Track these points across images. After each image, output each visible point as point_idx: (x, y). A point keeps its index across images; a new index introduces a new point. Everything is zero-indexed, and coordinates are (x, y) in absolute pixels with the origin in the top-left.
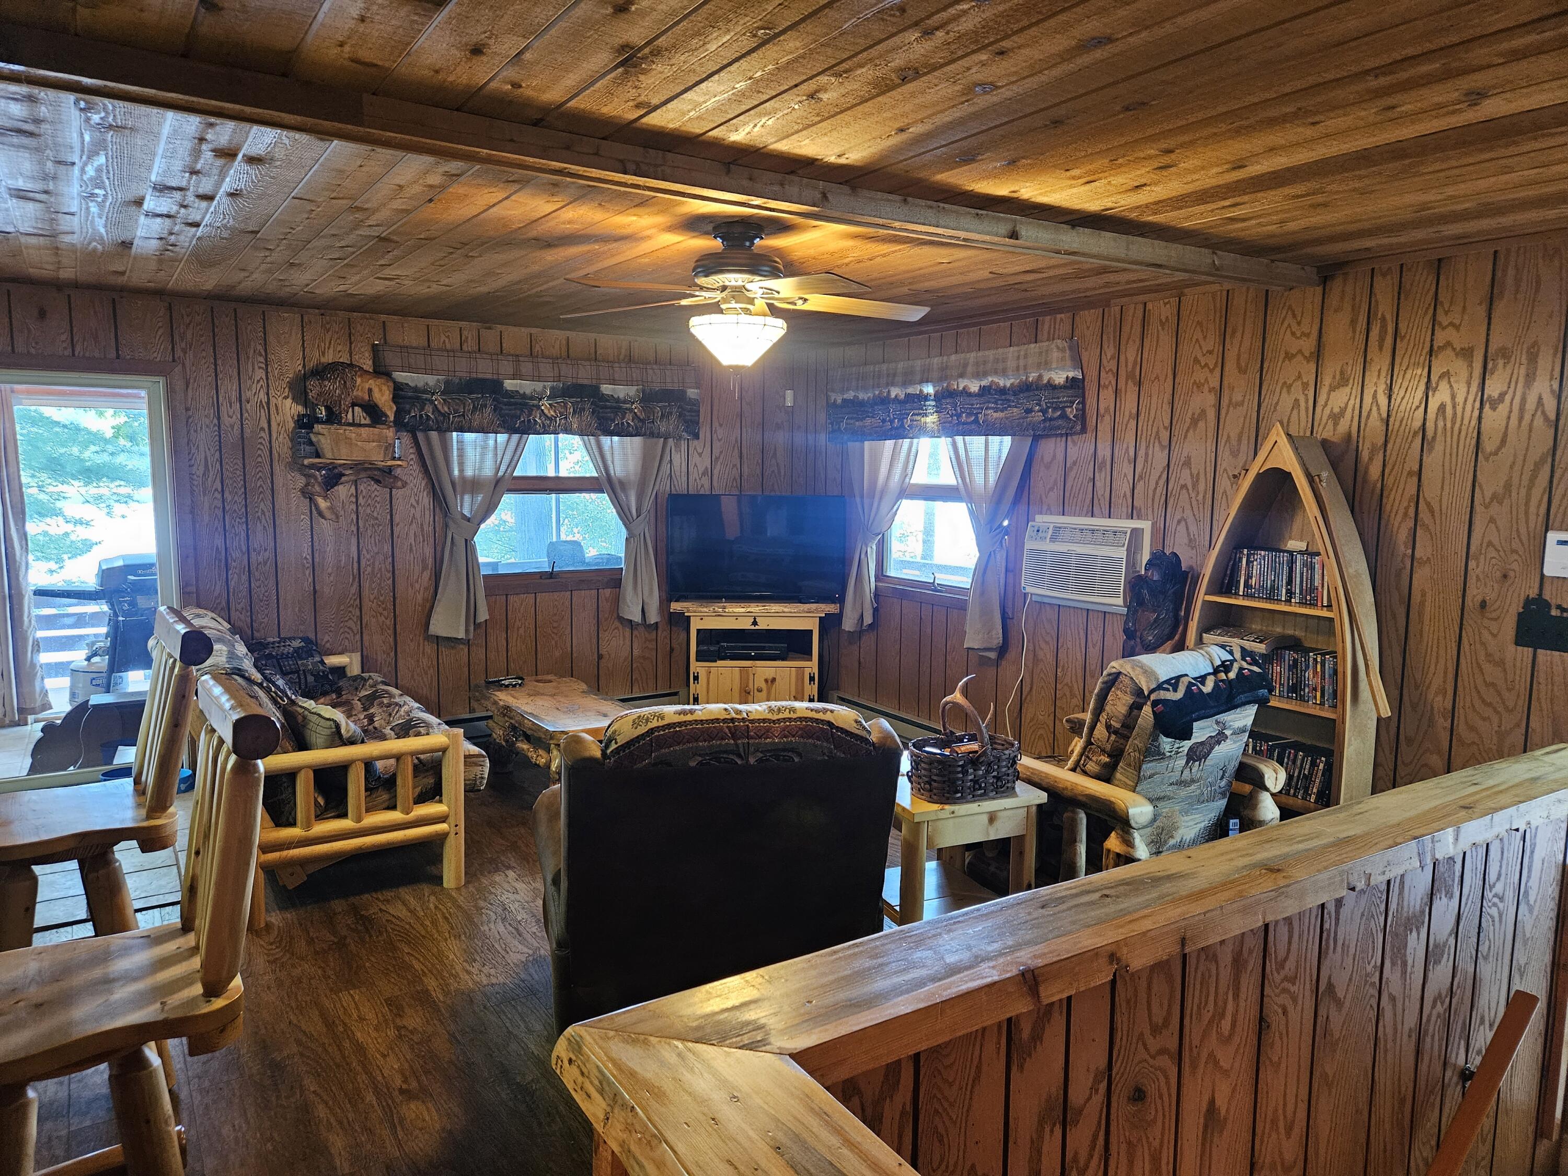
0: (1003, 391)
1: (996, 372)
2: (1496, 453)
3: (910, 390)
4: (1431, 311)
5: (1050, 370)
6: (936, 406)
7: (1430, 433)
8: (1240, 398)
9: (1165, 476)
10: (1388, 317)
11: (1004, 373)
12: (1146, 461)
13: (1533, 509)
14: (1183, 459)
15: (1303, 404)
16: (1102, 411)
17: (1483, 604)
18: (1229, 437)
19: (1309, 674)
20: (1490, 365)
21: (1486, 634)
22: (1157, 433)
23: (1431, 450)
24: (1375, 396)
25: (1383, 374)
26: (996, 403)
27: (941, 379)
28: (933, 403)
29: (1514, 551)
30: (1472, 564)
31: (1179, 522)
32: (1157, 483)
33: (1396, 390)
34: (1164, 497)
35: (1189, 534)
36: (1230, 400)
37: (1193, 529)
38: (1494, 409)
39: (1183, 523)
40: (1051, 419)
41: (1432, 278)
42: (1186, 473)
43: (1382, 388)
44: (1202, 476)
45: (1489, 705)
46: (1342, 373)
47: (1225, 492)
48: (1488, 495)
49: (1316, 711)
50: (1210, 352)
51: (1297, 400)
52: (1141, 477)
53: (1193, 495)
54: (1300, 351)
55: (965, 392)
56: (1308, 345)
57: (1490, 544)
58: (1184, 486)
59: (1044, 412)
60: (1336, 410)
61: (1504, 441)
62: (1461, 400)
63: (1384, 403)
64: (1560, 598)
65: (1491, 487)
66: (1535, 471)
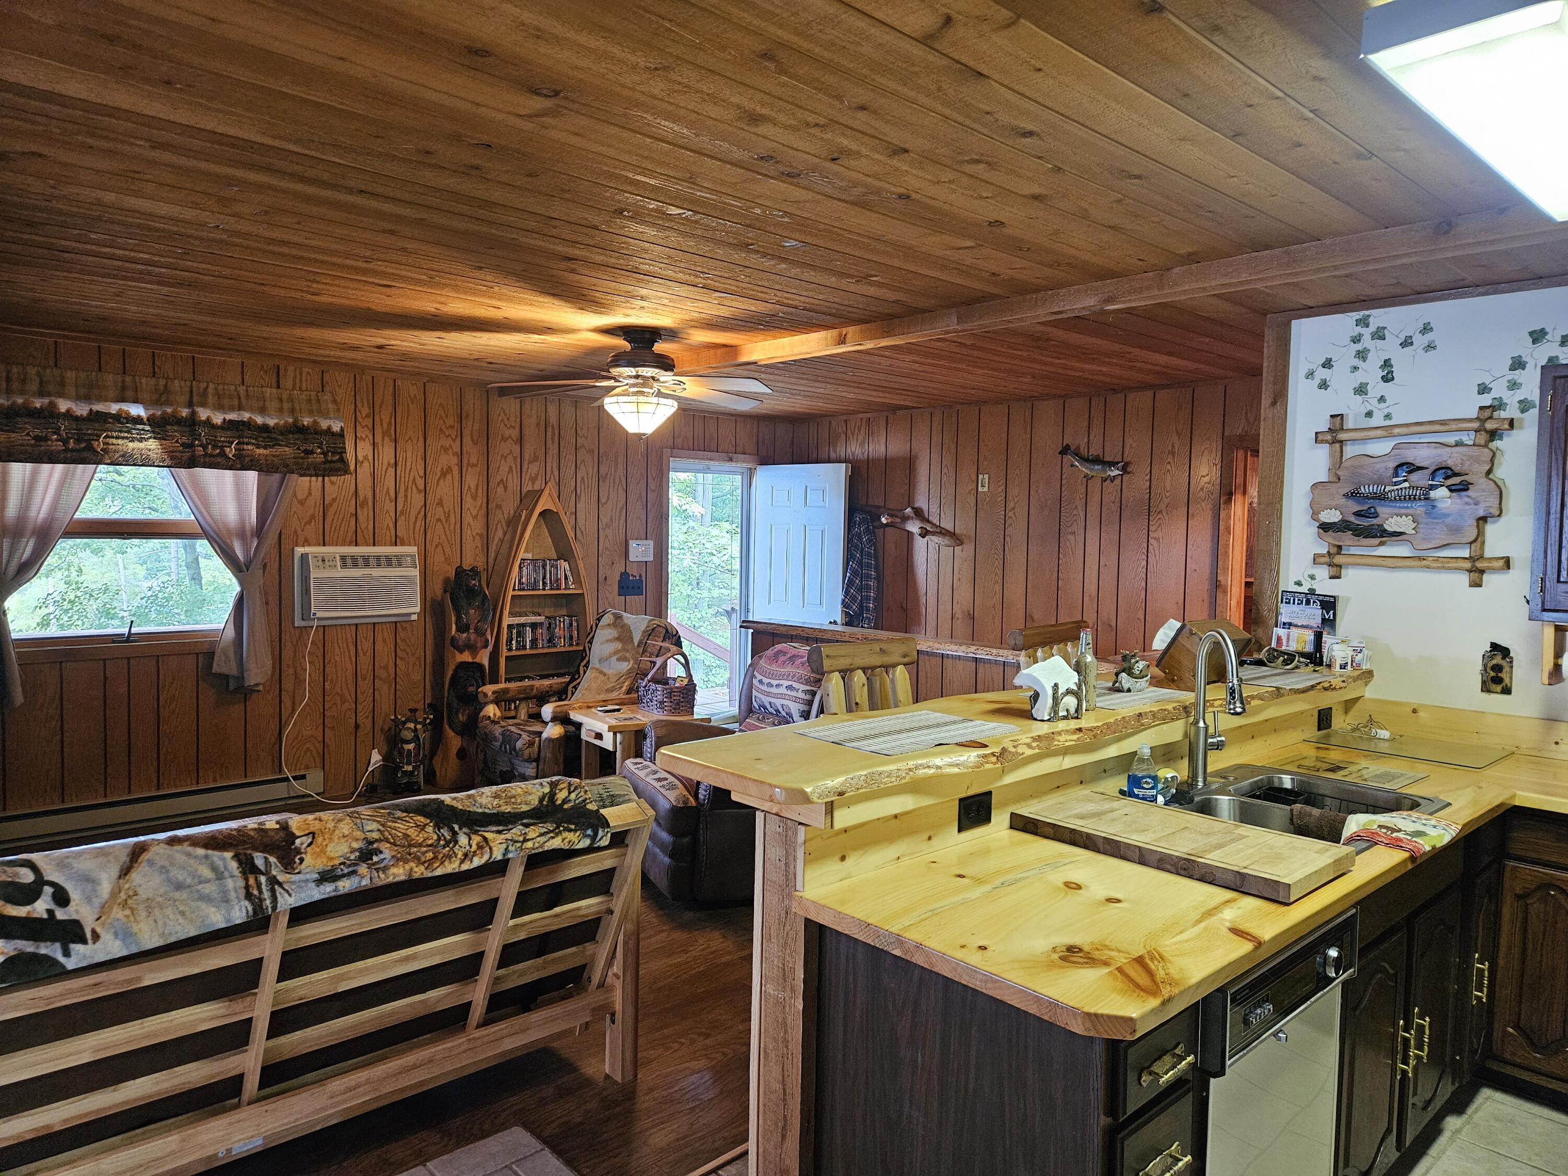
0: (265, 428)
1: (251, 410)
2: (606, 502)
3: (99, 407)
4: (575, 427)
5: (330, 419)
6: (153, 432)
7: (578, 492)
8: (475, 461)
9: (422, 513)
10: (556, 425)
11: (262, 411)
12: (406, 500)
13: (621, 531)
14: (436, 501)
15: (514, 467)
16: (360, 458)
17: (606, 578)
18: (469, 487)
20: (601, 459)
21: (608, 594)
22: (414, 479)
23: (580, 500)
24: (552, 469)
25: (555, 458)
26: (256, 439)
27: (157, 403)
28: (147, 428)
29: (616, 550)
30: (600, 559)
31: (437, 546)
32: (416, 518)
33: (562, 465)
34: (423, 528)
35: (445, 554)
36: (469, 461)
37: (448, 550)
38: (603, 481)
39: (440, 547)
40: (331, 462)
41: (573, 409)
42: (440, 510)
43: (555, 465)
44: (452, 512)
46: (534, 454)
47: (469, 524)
48: (604, 524)
50: (452, 427)
51: (511, 467)
52: (402, 513)
53: (446, 526)
54: (510, 437)
55: (208, 423)
56: (515, 433)
57: (606, 548)
58: (439, 520)
59: (325, 454)
60: (533, 475)
61: (608, 498)
62: (590, 476)
63: (556, 474)
64: (633, 571)
65: (605, 520)
66: (620, 512)
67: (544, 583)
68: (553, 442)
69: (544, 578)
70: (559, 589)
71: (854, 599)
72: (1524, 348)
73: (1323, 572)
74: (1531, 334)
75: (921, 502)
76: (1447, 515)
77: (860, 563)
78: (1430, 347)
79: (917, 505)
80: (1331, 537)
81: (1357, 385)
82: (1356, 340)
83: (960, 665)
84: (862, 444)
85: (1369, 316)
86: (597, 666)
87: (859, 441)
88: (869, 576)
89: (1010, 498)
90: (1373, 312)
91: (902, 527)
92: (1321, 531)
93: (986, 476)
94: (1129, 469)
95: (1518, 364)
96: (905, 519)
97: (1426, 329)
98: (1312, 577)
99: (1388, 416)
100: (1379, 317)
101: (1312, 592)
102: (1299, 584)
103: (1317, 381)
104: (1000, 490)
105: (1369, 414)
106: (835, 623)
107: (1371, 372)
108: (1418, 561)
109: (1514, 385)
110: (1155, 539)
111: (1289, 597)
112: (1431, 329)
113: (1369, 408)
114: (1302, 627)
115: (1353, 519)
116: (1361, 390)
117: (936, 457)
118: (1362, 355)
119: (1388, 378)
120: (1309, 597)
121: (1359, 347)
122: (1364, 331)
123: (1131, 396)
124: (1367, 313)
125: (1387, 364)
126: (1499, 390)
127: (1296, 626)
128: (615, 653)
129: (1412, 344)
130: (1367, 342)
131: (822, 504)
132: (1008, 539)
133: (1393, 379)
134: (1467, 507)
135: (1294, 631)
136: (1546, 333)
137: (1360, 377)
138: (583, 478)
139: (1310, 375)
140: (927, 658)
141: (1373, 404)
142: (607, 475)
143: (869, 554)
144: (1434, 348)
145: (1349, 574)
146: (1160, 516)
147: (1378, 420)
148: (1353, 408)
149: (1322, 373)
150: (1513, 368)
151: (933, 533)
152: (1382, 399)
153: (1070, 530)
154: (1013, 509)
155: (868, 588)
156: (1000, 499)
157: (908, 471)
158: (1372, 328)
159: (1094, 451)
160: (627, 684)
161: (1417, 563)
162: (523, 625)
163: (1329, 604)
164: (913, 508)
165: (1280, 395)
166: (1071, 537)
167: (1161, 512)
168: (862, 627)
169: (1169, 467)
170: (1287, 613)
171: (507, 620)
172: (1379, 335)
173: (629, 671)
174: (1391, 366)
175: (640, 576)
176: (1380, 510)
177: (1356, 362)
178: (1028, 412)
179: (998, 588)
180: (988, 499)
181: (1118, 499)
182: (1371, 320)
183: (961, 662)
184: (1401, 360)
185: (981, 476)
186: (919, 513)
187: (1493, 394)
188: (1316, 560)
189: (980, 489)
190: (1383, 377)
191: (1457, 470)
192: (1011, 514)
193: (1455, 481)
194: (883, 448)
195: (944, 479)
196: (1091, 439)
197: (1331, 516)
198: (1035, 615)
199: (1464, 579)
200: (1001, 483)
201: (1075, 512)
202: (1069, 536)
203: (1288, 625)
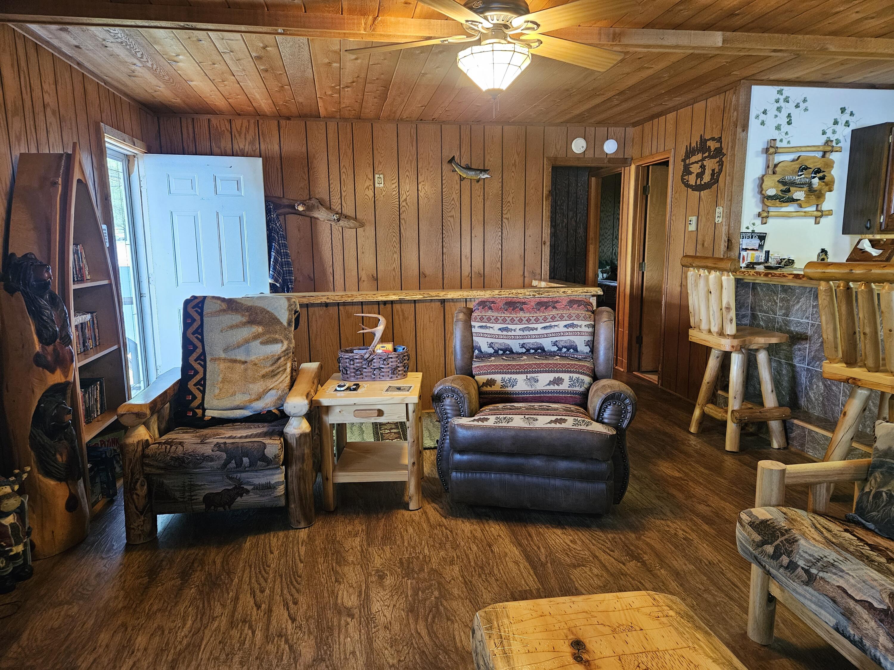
4: (39, 78)
10: (25, 71)
19: (87, 330)
20: (62, 124)
33: (37, 127)
43: (32, 123)
68: (27, 93)
70: (83, 279)
71: (279, 273)
72: (837, 114)
73: (758, 221)
74: (841, 109)
75: (323, 194)
76: (816, 191)
77: (279, 245)
78: (806, 110)
79: (318, 196)
80: (767, 203)
81: (776, 125)
82: (777, 101)
85: (783, 90)
87: (248, 141)
88: (286, 255)
89: (402, 192)
90: (785, 88)
91: (311, 213)
92: (763, 199)
93: (382, 176)
94: (488, 175)
95: (836, 123)
96: (312, 208)
97: (805, 101)
98: (754, 224)
99: (789, 142)
100: (788, 91)
101: (753, 232)
102: (748, 228)
103: (760, 121)
104: (394, 186)
105: (782, 140)
107: (782, 119)
109: (834, 132)
110: (506, 218)
111: (744, 235)
112: (808, 101)
113: (781, 137)
114: (752, 249)
115: (779, 193)
116: (778, 128)
117: (333, 159)
118: (779, 109)
119: (789, 123)
120: (752, 234)
121: (778, 105)
122: (780, 97)
123: (487, 128)
124: (782, 88)
125: (789, 116)
126: (829, 134)
127: (749, 249)
129: (799, 107)
130: (782, 103)
131: (238, 193)
132: (403, 221)
133: (791, 123)
134: (823, 187)
135: (748, 251)
136: (846, 110)
137: (778, 121)
139: (757, 117)
143: (283, 237)
144: (808, 110)
145: (770, 221)
146: (509, 204)
147: (784, 144)
148: (776, 136)
149: (762, 117)
150: (834, 124)
152: (787, 133)
153: (450, 214)
154: (406, 200)
155: (288, 264)
156: (394, 193)
157: (306, 169)
158: (784, 96)
159: (465, 161)
163: (762, 237)
164: (316, 199)
165: (745, 127)
166: (452, 220)
167: (509, 202)
170: (745, 243)
172: (787, 100)
174: (791, 117)
176: (791, 189)
177: (777, 113)
178: (413, 131)
179: (396, 256)
180: (384, 193)
181: (482, 194)
182: (784, 92)
184: (795, 113)
185: (377, 176)
186: (323, 203)
188: (758, 215)
189: (377, 185)
190: (787, 122)
191: (821, 170)
192: (404, 204)
193: (821, 175)
194: (277, 147)
195: (343, 177)
196: (462, 154)
197: (771, 192)
198: (427, 272)
199: (812, 220)
200: (395, 181)
201: (453, 202)
202: (449, 219)
203: (746, 249)
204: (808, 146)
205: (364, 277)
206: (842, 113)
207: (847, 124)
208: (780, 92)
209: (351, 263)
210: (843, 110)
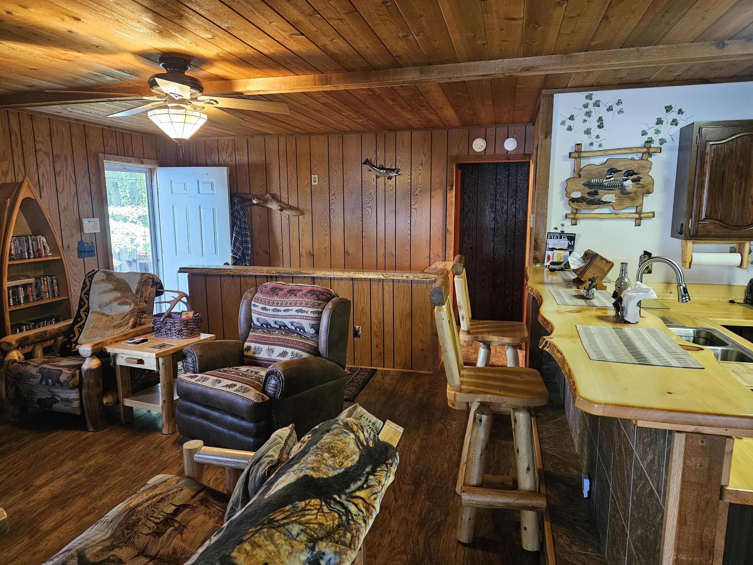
2: (62, 192)
4: (32, 135)
7: (41, 185)
10: (17, 133)
13: (75, 212)
17: (68, 246)
19: (43, 287)
20: (55, 160)
23: (43, 190)
25: (20, 157)
29: (73, 227)
30: (63, 233)
33: (26, 165)
38: (59, 176)
41: (30, 121)
43: (21, 163)
45: (76, 281)
48: (63, 207)
49: (48, 301)
57: (66, 225)
60: (4, 171)
61: (64, 188)
62: (48, 171)
63: (23, 170)
64: (87, 240)
65: (63, 204)
66: (73, 198)
67: (29, 254)
68: (17, 146)
69: (28, 249)
70: (40, 256)
71: (239, 249)
72: (662, 114)
73: (568, 223)
74: (666, 107)
75: (275, 190)
76: (630, 193)
77: (240, 228)
78: (621, 112)
79: (272, 192)
80: (575, 205)
81: (586, 129)
82: (586, 106)
83: (342, 283)
84: (230, 156)
85: (592, 94)
86: (98, 310)
87: (228, 154)
88: (246, 235)
89: (331, 188)
90: (594, 93)
91: (264, 205)
92: (571, 202)
93: (316, 176)
94: (399, 173)
95: (660, 122)
96: (266, 201)
97: (619, 102)
98: (563, 225)
99: (600, 145)
100: (597, 95)
101: (562, 232)
102: (556, 229)
103: (566, 126)
104: (325, 184)
105: (591, 144)
106: (227, 264)
107: (593, 123)
108: (616, 216)
109: (657, 132)
110: (414, 209)
111: (551, 236)
112: (621, 103)
113: (592, 141)
114: (559, 249)
115: (586, 196)
116: (588, 132)
117: (283, 164)
118: (588, 114)
119: (600, 126)
120: (561, 235)
121: (587, 110)
122: (589, 102)
123: (399, 134)
124: (591, 92)
125: (600, 119)
126: (651, 134)
127: (556, 249)
128: (116, 300)
129: (612, 110)
130: (591, 107)
131: (212, 192)
132: (332, 211)
133: (603, 127)
134: (639, 189)
135: (555, 251)
136: (672, 108)
137: (587, 125)
138: (43, 174)
139: (563, 123)
140: (320, 280)
141: (594, 139)
142: (60, 171)
143: (245, 222)
144: (622, 112)
145: (581, 223)
146: (416, 197)
147: (595, 147)
148: (585, 140)
149: (569, 123)
150: (657, 124)
151: (286, 209)
152: (598, 137)
153: (368, 205)
154: (334, 194)
155: (247, 242)
156: (326, 189)
157: (265, 173)
158: (594, 101)
159: (380, 163)
160: (132, 320)
161: (615, 216)
162: (17, 287)
163: (572, 238)
164: (270, 194)
165: (548, 133)
166: (369, 210)
167: (417, 195)
168: (245, 265)
169: (420, 172)
170: (551, 243)
171: (7, 284)
172: (597, 104)
173: (132, 312)
174: (603, 120)
175: (92, 243)
176: (599, 191)
177: (585, 117)
178: (340, 140)
179: (327, 238)
180: (318, 189)
181: (394, 188)
182: (593, 96)
183: (343, 281)
184: (607, 117)
185: (313, 176)
186: (275, 198)
187: (649, 136)
188: (566, 217)
189: (313, 183)
190: (598, 126)
191: (636, 172)
192: (333, 197)
193: (635, 177)
194: (246, 158)
195: (290, 177)
196: (378, 156)
197: (577, 195)
198: (350, 252)
199: (633, 222)
200: (326, 179)
201: (370, 196)
202: (368, 209)
203: (552, 249)
204: (618, 149)
205: (304, 254)
206: (667, 111)
207: (675, 122)
208: (589, 97)
209: (295, 243)
210: (668, 109)
